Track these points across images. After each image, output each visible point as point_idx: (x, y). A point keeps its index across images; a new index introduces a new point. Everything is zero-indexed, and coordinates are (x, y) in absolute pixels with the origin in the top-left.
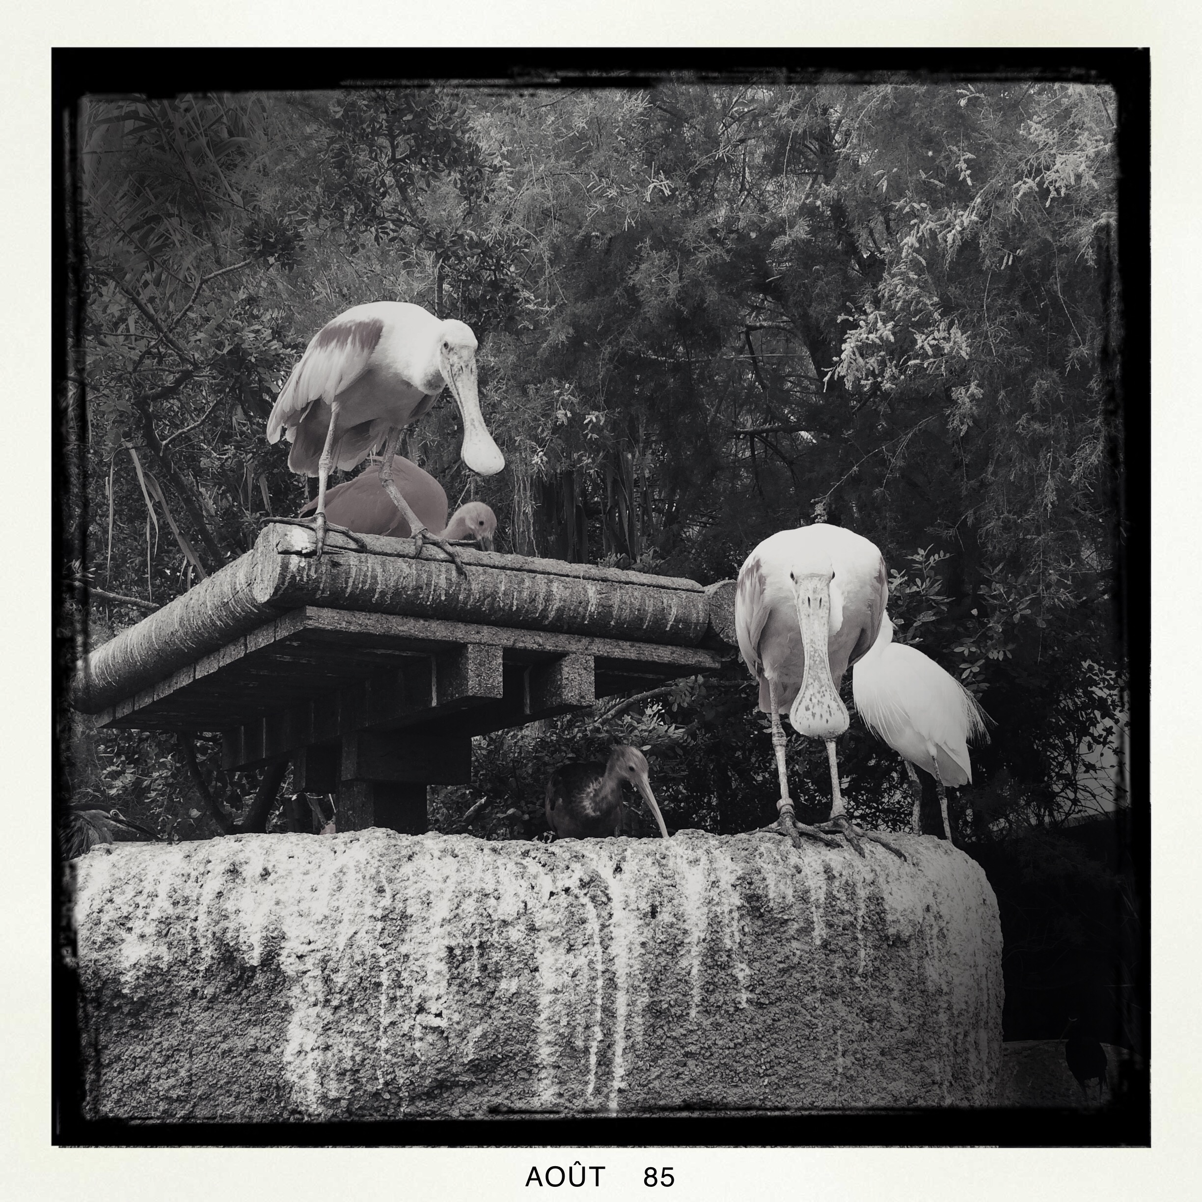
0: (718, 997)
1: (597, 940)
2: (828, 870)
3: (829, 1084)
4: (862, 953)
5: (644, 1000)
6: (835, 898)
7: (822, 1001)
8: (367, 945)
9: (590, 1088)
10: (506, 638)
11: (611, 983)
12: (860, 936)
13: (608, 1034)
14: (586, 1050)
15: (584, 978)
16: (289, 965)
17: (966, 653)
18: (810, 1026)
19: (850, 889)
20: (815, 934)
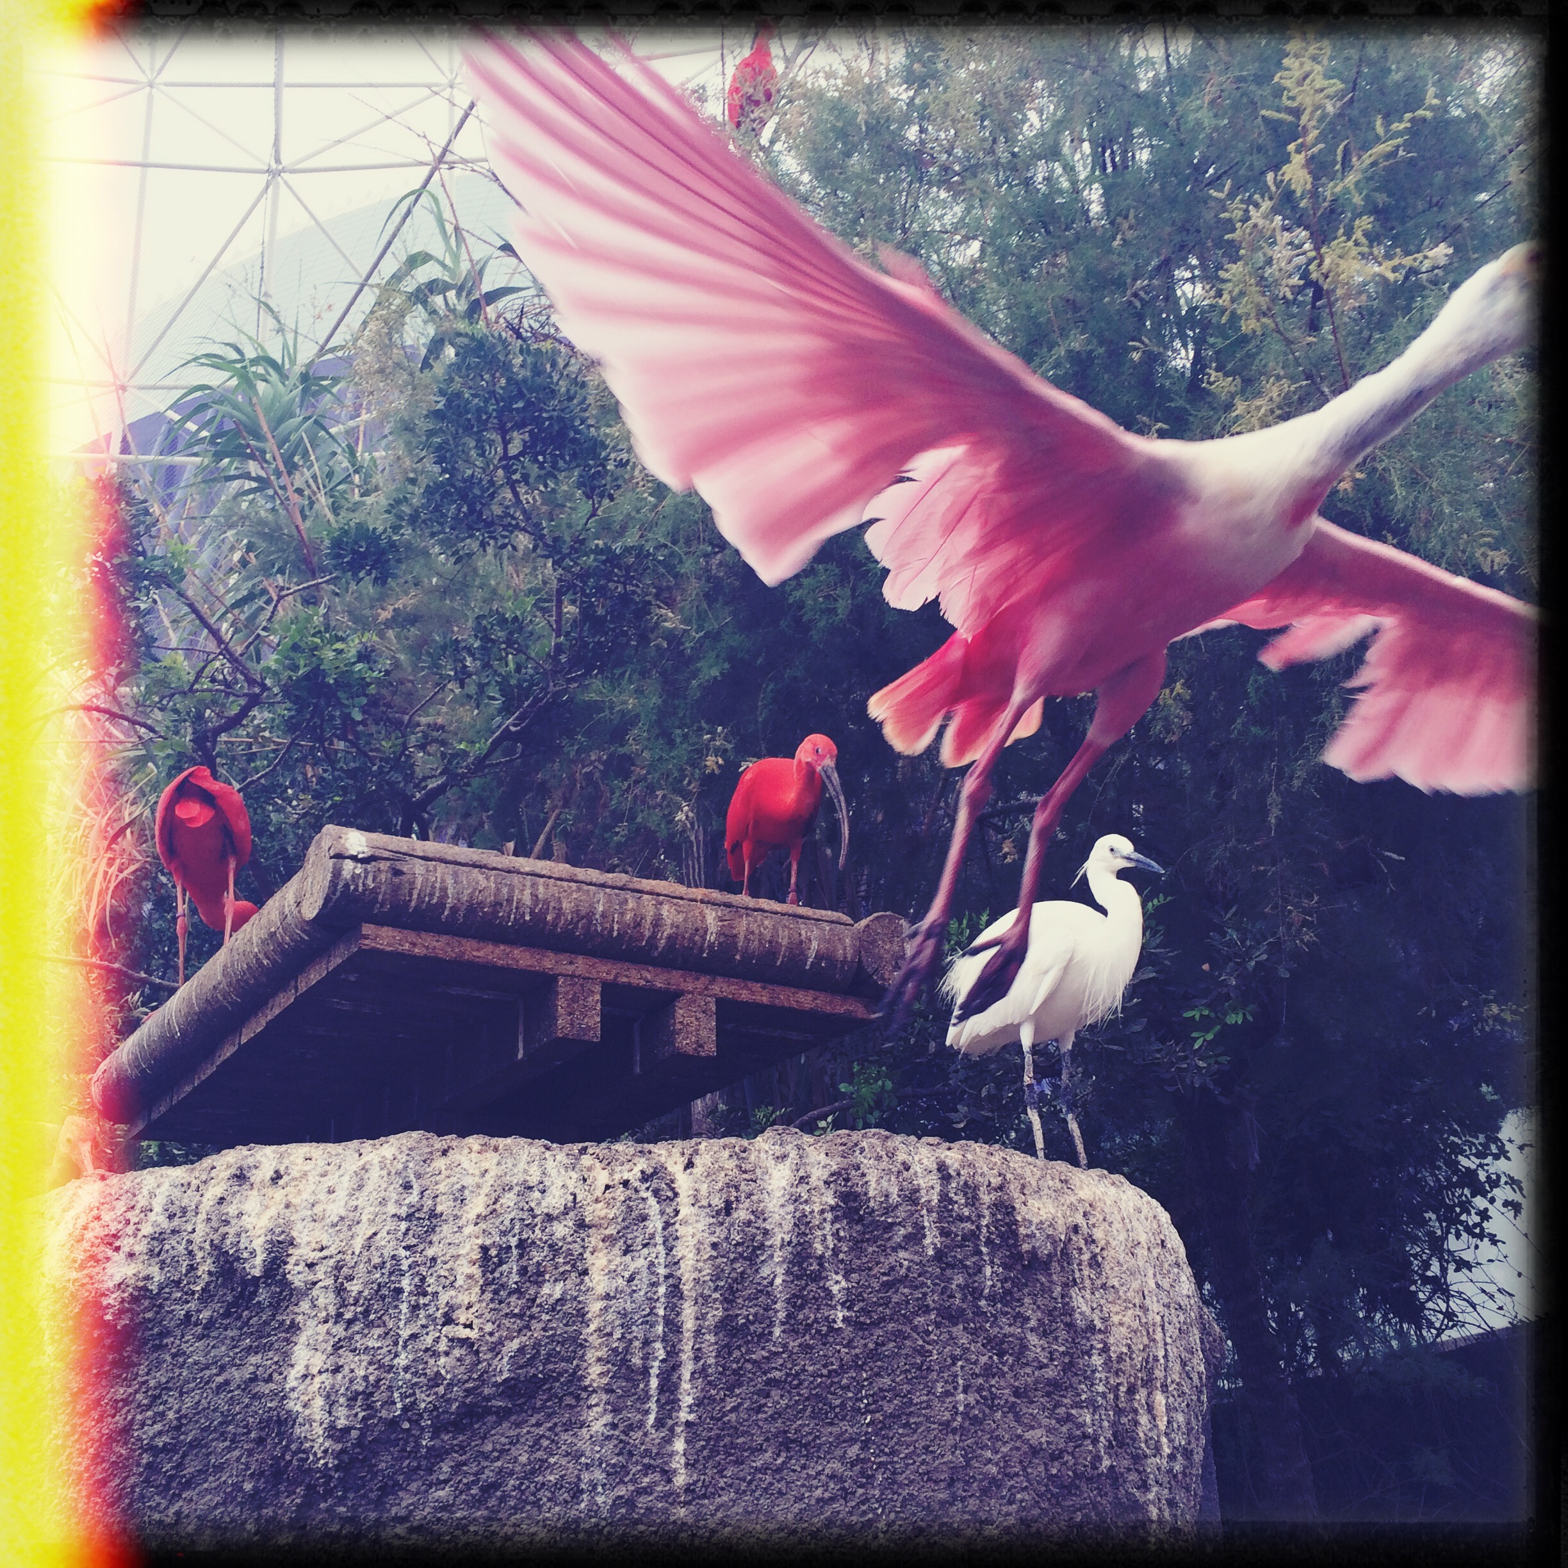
0: (807, 1314)
1: (659, 1239)
2: (942, 1167)
3: (947, 1424)
4: (988, 1271)
5: (716, 1313)
6: (952, 1202)
7: (938, 1325)
8: (387, 1245)
9: (651, 1419)
10: (606, 971)
11: (675, 1291)
12: (984, 1250)
13: (673, 1352)
14: (645, 1371)
15: (642, 1283)
16: (297, 1275)
17: (1197, 1017)
18: (923, 1353)
19: (970, 1191)
20: (927, 1241)
